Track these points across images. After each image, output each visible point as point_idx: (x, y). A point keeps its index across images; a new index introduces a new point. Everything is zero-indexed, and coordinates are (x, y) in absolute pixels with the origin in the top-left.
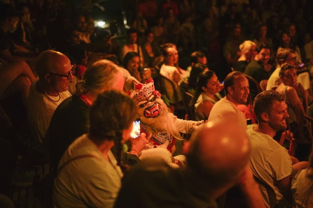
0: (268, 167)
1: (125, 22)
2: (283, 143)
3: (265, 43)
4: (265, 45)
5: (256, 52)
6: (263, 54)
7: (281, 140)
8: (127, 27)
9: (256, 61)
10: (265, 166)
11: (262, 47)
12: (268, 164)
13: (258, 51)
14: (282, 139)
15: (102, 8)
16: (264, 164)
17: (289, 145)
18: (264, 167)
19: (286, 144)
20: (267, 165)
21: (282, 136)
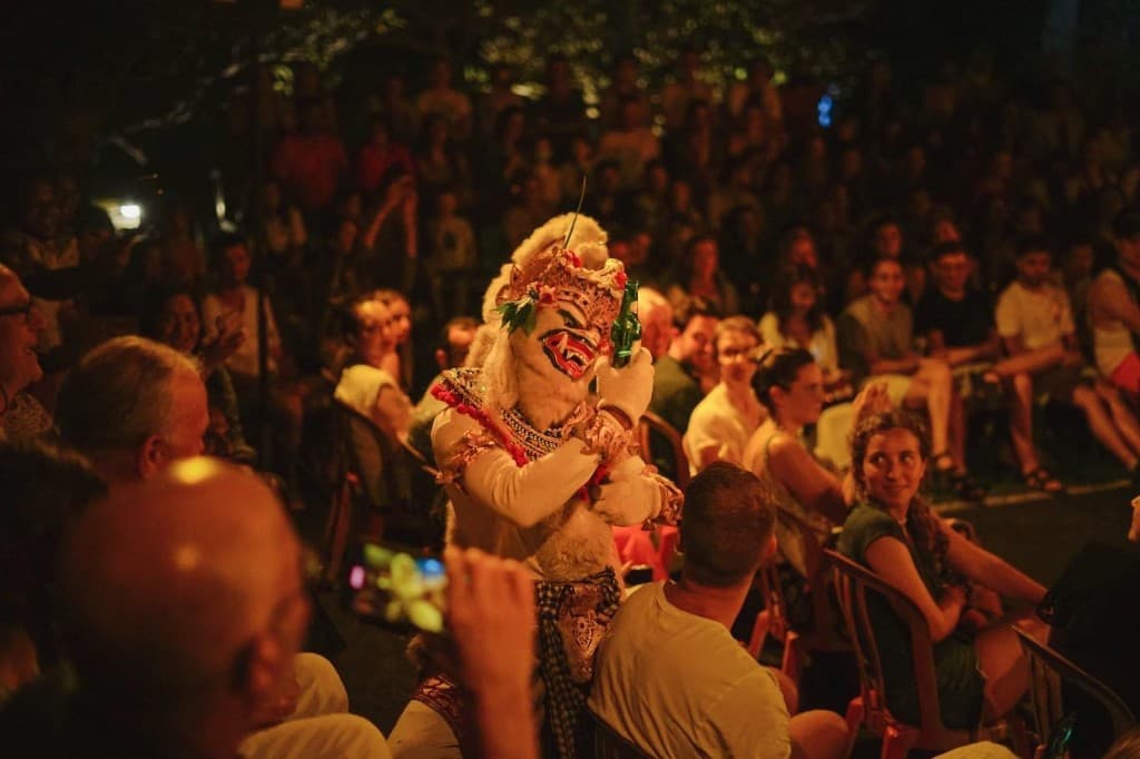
0: (708, 739)
1: (221, 209)
2: (759, 647)
3: (703, 299)
4: (700, 304)
5: (675, 330)
6: (696, 336)
7: (754, 639)
8: (226, 226)
9: (672, 359)
10: (699, 733)
11: (692, 312)
12: (708, 727)
13: (681, 327)
14: (759, 637)
15: (139, 156)
16: (698, 727)
17: (781, 656)
18: (696, 735)
19: (769, 654)
20: (704, 731)
21: (757, 625)
